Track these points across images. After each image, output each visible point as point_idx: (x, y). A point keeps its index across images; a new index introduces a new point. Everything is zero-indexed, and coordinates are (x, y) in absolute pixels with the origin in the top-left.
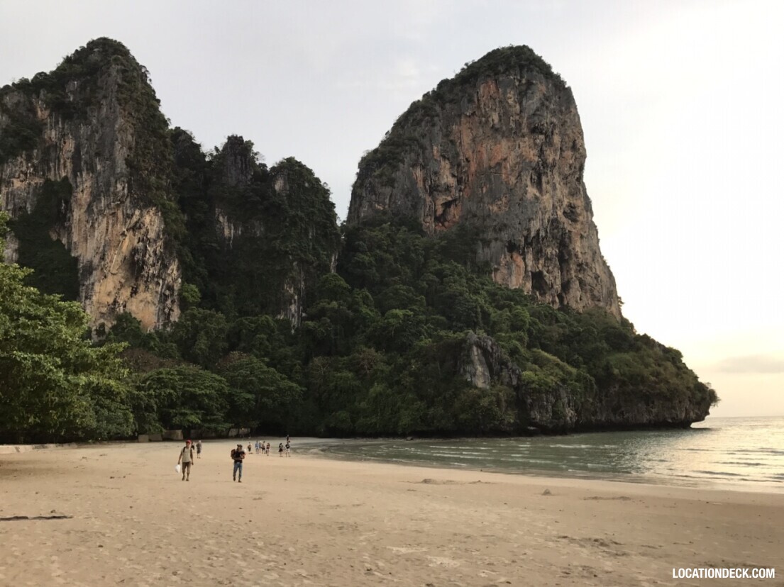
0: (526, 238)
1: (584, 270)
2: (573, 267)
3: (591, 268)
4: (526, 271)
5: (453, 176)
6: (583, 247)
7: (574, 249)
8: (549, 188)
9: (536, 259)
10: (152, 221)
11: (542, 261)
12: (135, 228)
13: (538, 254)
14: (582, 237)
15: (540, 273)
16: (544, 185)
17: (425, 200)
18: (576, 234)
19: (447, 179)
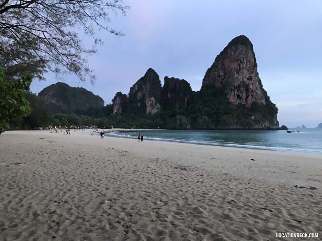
0: (234, 87)
1: (253, 92)
2: (250, 92)
3: (255, 92)
4: (234, 95)
5: (223, 73)
6: (253, 86)
7: (250, 87)
8: (241, 74)
9: (238, 92)
10: (153, 99)
11: (239, 92)
12: (150, 100)
13: (238, 90)
14: (253, 84)
15: (239, 95)
16: (240, 74)
17: (217, 79)
18: (251, 84)
19: (222, 74)
